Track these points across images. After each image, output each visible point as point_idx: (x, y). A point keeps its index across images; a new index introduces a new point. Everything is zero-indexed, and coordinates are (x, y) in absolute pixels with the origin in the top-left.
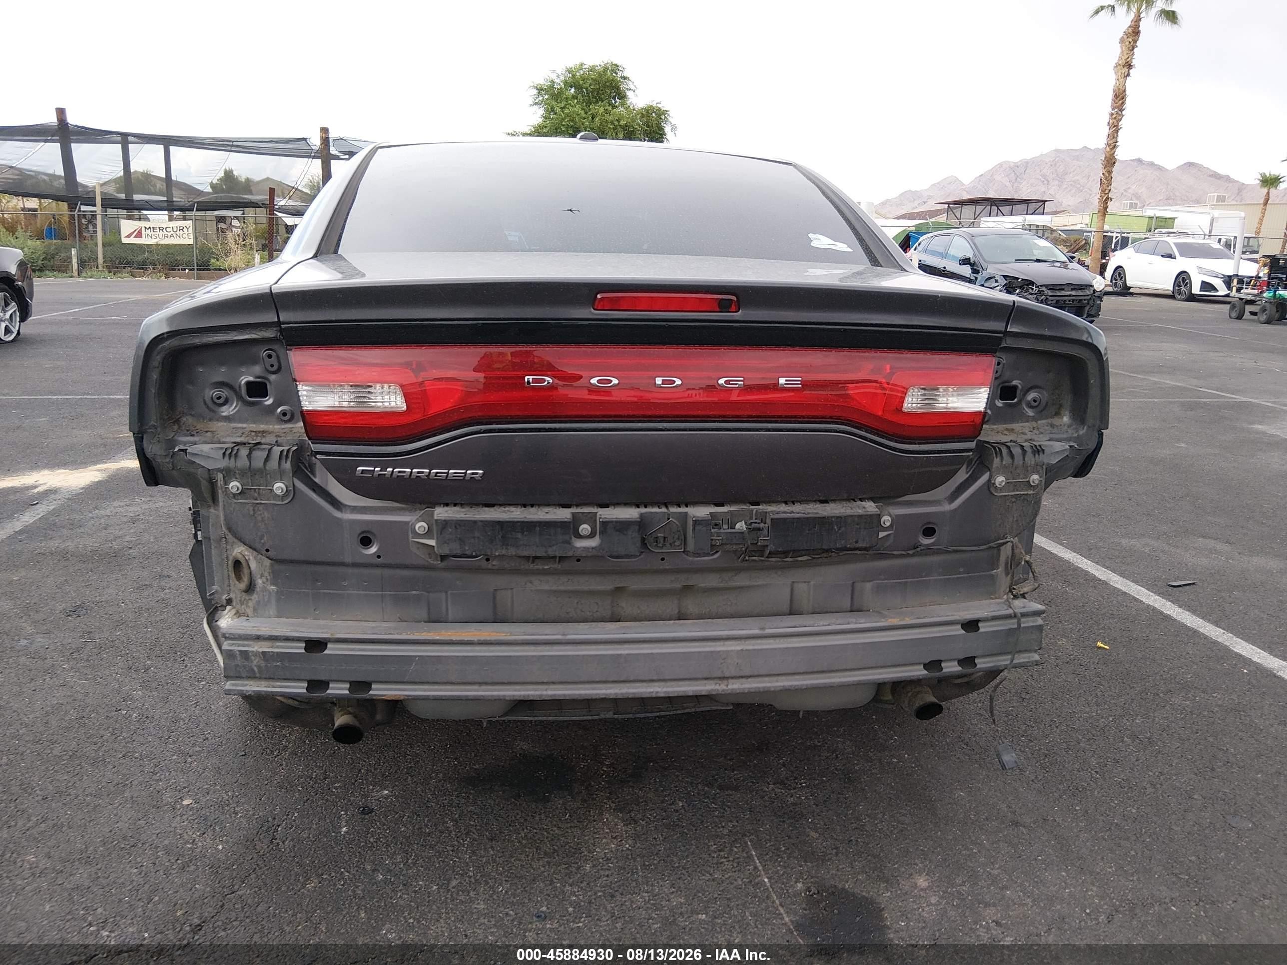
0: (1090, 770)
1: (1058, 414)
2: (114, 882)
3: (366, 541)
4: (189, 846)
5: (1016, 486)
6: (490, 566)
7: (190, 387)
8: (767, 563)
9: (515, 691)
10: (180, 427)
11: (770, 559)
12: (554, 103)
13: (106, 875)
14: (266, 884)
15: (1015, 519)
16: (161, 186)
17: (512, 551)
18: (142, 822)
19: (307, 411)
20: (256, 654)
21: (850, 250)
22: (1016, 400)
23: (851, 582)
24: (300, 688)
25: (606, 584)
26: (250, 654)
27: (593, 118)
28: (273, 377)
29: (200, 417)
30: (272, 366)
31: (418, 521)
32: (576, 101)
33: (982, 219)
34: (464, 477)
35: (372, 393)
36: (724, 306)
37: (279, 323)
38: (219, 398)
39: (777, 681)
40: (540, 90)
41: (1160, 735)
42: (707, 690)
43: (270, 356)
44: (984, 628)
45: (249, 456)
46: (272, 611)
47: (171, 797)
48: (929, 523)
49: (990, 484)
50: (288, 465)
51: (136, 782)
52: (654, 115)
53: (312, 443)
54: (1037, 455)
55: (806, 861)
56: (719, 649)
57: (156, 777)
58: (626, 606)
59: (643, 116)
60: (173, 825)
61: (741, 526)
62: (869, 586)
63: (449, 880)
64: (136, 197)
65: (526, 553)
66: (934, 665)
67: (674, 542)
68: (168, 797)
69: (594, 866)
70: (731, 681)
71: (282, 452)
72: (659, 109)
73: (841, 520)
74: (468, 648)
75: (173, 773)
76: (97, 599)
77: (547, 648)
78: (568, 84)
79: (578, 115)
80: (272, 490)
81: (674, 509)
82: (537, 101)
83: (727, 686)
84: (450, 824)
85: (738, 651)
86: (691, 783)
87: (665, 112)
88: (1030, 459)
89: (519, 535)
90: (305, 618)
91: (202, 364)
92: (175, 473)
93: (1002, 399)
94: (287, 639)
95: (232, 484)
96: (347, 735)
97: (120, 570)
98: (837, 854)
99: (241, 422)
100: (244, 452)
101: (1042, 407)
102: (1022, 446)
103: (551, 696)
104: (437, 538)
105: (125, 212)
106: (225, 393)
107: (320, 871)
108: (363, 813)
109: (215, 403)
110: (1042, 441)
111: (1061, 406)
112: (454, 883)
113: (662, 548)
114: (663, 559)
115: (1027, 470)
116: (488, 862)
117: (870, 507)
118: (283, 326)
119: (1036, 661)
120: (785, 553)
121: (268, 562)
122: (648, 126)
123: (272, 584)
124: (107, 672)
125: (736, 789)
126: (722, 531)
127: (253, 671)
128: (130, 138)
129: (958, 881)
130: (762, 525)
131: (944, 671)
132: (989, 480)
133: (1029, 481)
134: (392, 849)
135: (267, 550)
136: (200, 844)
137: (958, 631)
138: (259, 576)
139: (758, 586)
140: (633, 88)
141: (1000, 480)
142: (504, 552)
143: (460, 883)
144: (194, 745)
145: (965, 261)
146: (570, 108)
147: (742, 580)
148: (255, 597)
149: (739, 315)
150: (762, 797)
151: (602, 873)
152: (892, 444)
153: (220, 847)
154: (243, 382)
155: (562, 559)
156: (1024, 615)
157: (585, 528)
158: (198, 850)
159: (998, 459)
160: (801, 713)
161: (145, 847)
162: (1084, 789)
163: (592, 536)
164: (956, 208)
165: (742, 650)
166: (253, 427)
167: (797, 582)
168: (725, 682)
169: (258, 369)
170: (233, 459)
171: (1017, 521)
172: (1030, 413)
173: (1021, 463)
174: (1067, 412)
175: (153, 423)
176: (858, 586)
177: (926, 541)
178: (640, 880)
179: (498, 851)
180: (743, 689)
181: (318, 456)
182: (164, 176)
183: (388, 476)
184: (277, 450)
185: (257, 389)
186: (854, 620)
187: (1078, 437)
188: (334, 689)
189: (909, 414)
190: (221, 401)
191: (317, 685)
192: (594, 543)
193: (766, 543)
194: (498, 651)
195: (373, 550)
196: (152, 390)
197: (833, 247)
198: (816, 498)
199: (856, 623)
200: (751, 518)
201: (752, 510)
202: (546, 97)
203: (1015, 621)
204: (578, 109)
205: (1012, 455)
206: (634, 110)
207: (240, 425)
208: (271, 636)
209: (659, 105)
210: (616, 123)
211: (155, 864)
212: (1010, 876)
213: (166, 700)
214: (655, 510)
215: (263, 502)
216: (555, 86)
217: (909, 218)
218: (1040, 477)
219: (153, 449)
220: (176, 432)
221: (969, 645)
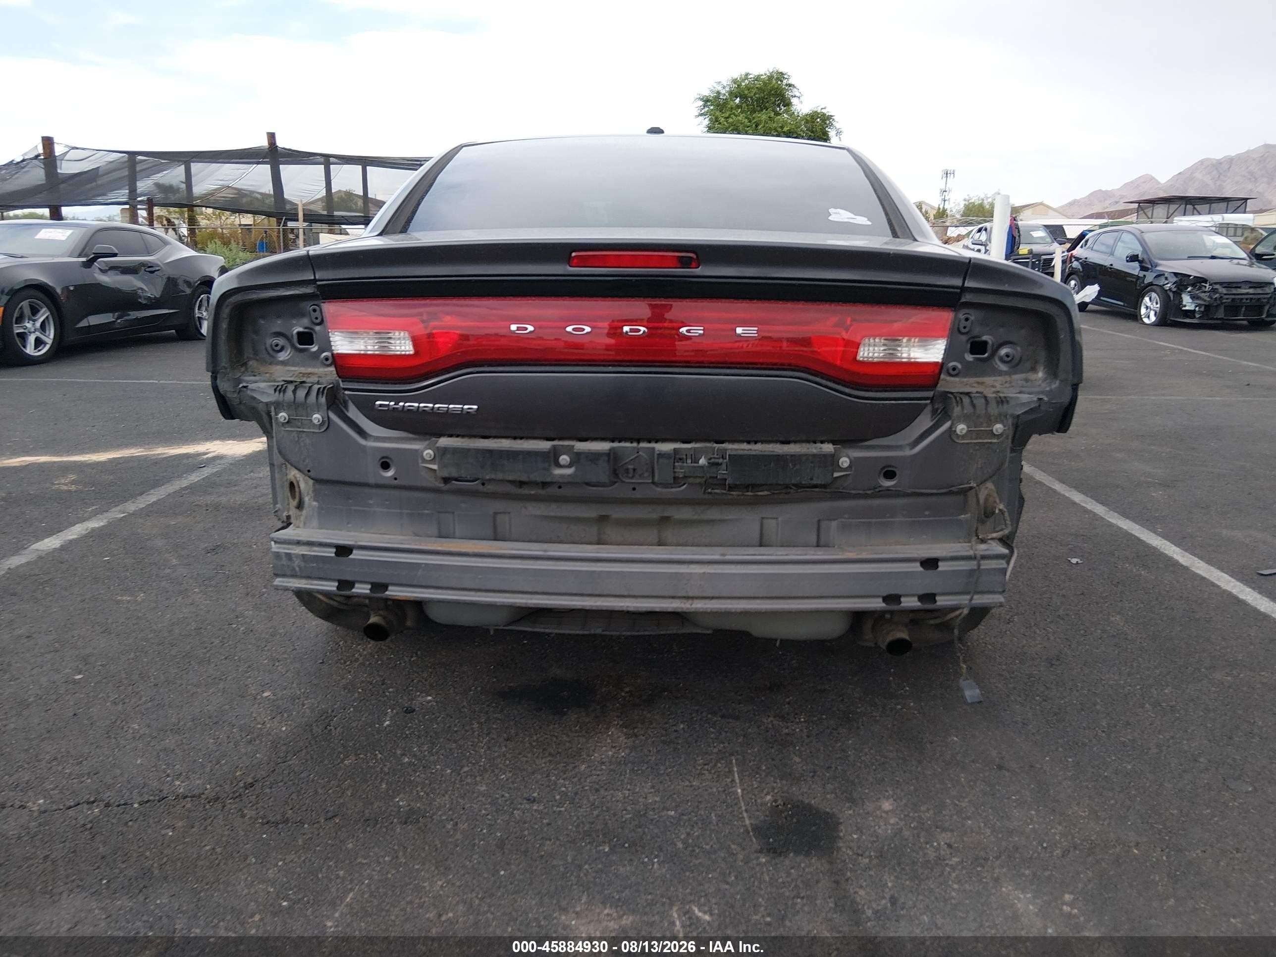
0: (1097, 729)
1: (1033, 369)
2: (194, 748)
3: (385, 466)
4: (259, 726)
5: (979, 434)
6: (485, 490)
7: (254, 336)
8: (730, 497)
9: (505, 598)
10: (246, 370)
11: (732, 493)
12: (718, 113)
13: (189, 742)
14: (312, 758)
15: (980, 466)
16: (360, 203)
17: (500, 476)
18: (227, 707)
19: (337, 354)
20: (297, 556)
21: (870, 223)
22: (986, 355)
23: (816, 520)
24: (331, 586)
25: (590, 512)
26: (293, 556)
27: (757, 126)
28: (317, 328)
29: (263, 362)
30: (317, 318)
31: (426, 449)
32: (740, 110)
33: (1175, 219)
34: (462, 411)
35: (390, 338)
36: (685, 263)
37: (315, 280)
38: (277, 345)
39: (738, 604)
40: (706, 101)
41: (1187, 704)
42: (673, 608)
43: (315, 310)
44: (943, 566)
45: (294, 391)
46: (315, 523)
47: (255, 690)
48: (890, 466)
49: (951, 431)
50: (323, 400)
51: (229, 678)
52: (819, 120)
53: (343, 381)
54: (1000, 406)
55: (781, 779)
56: (682, 571)
57: (247, 675)
58: (611, 532)
59: (807, 122)
60: (251, 710)
61: (703, 461)
62: (834, 524)
63: (462, 767)
64: (336, 213)
65: (511, 478)
66: (892, 599)
67: (643, 474)
68: (252, 690)
69: (589, 767)
70: (695, 601)
71: (319, 389)
72: (824, 115)
73: (795, 458)
74: (465, 559)
75: (262, 673)
76: (235, 541)
77: (532, 562)
78: (733, 94)
79: (742, 123)
80: (311, 420)
81: (643, 445)
82: (703, 111)
83: (691, 605)
84: (476, 726)
85: (700, 574)
86: (697, 711)
87: (830, 117)
88: (994, 409)
89: (505, 462)
90: (341, 530)
91: (263, 318)
92: (242, 407)
93: (972, 352)
94: (321, 545)
95: (281, 414)
96: (375, 633)
97: (259, 520)
98: (813, 777)
99: (293, 365)
100: (291, 387)
101: (1016, 361)
102: (985, 397)
103: (534, 604)
104: (439, 463)
105: (325, 226)
106: (281, 341)
107: (359, 752)
108: (406, 712)
109: (274, 350)
110: (1011, 393)
111: (1036, 362)
112: (466, 769)
113: (632, 477)
114: (634, 489)
115: (991, 420)
116: (498, 757)
117: (828, 448)
118: (319, 283)
119: (1001, 603)
120: (747, 487)
121: (311, 482)
122: (812, 132)
123: (315, 500)
124: (229, 596)
125: (737, 718)
126: (685, 464)
127: (294, 569)
128: (332, 159)
129: (923, 808)
130: (720, 461)
131: (902, 605)
132: (950, 428)
133: (992, 430)
134: (422, 740)
135: (309, 471)
136: (268, 725)
137: (917, 567)
138: (306, 494)
139: (731, 520)
140: (798, 94)
141: (961, 428)
142: (493, 476)
143: (471, 770)
144: (284, 653)
145: (1133, 258)
146: (734, 117)
147: (713, 513)
148: (304, 512)
149: (699, 271)
150: (759, 727)
151: (594, 772)
152: (847, 390)
153: (284, 729)
154: (295, 332)
155: (544, 485)
156: (984, 557)
157: (564, 459)
158: (266, 730)
159: (959, 408)
160: (778, 643)
161: (225, 724)
162: (1084, 744)
163: (569, 466)
164: (1148, 207)
165: (704, 573)
166: (303, 370)
167: (767, 518)
168: (690, 601)
169: (306, 321)
170: (282, 394)
171: (981, 468)
172: (1003, 367)
173: (984, 412)
174: (1042, 368)
175: (223, 364)
176: (824, 524)
177: (888, 483)
178: (626, 781)
179: (510, 749)
180: (706, 608)
181: (347, 392)
182: (362, 194)
183: (401, 409)
184: (316, 387)
185: (306, 338)
186: (813, 552)
187: (1051, 391)
188: (357, 588)
189: (862, 363)
190: (278, 348)
191: (345, 584)
192: (570, 471)
193: (725, 477)
194: (490, 563)
195: (390, 473)
196: (223, 337)
197: (851, 221)
198: (775, 438)
199: (813, 555)
200: (714, 454)
201: (715, 448)
202: (712, 107)
203: (975, 562)
204: (741, 117)
205: (973, 405)
206: (798, 116)
207: (293, 369)
208: (308, 541)
209: (823, 111)
210: (780, 130)
211: (228, 737)
212: (977, 809)
213: (271, 619)
214: (628, 445)
215: (305, 430)
216: (721, 97)
217: (1096, 218)
218: (1005, 426)
219: (225, 386)
220: (243, 372)
221: (929, 582)
